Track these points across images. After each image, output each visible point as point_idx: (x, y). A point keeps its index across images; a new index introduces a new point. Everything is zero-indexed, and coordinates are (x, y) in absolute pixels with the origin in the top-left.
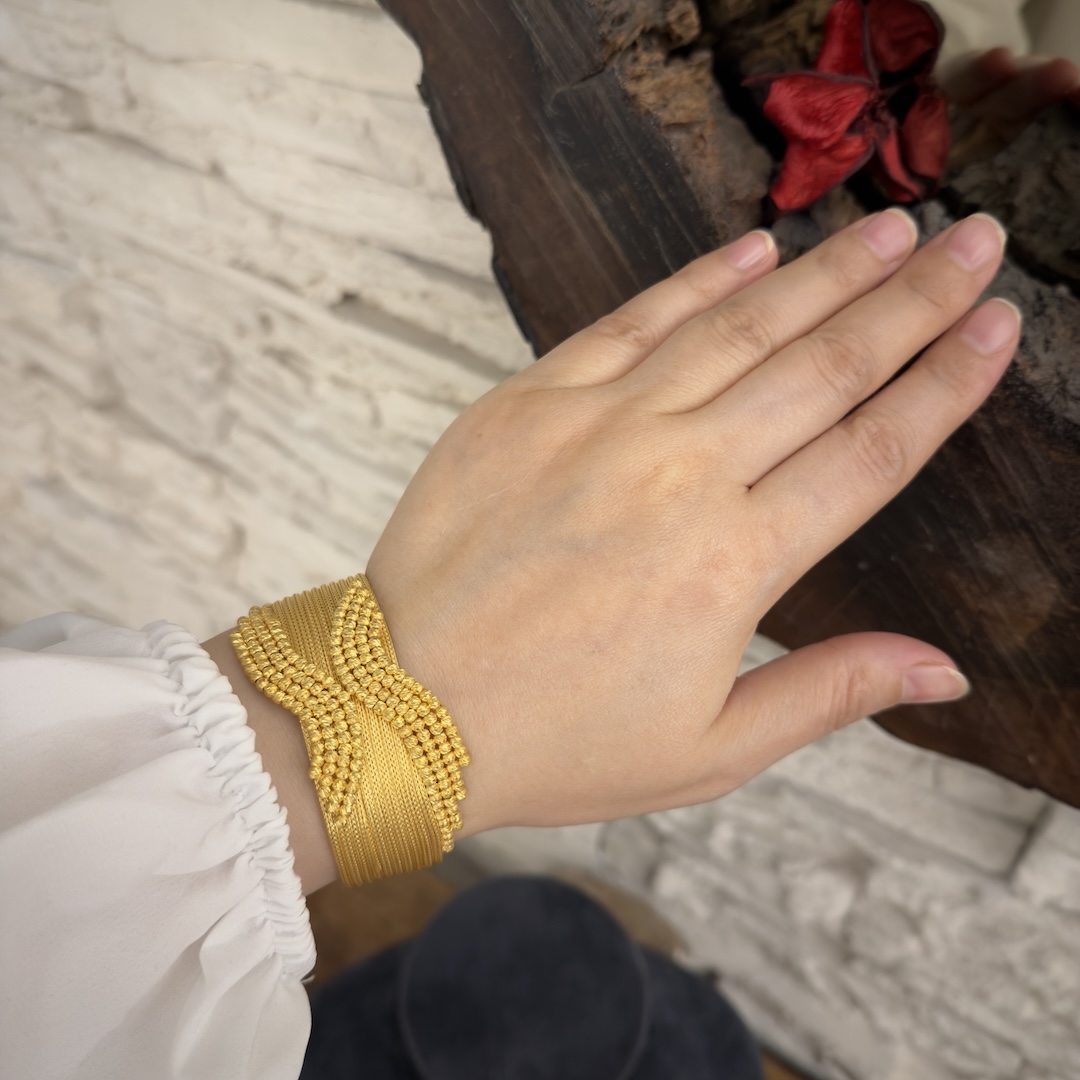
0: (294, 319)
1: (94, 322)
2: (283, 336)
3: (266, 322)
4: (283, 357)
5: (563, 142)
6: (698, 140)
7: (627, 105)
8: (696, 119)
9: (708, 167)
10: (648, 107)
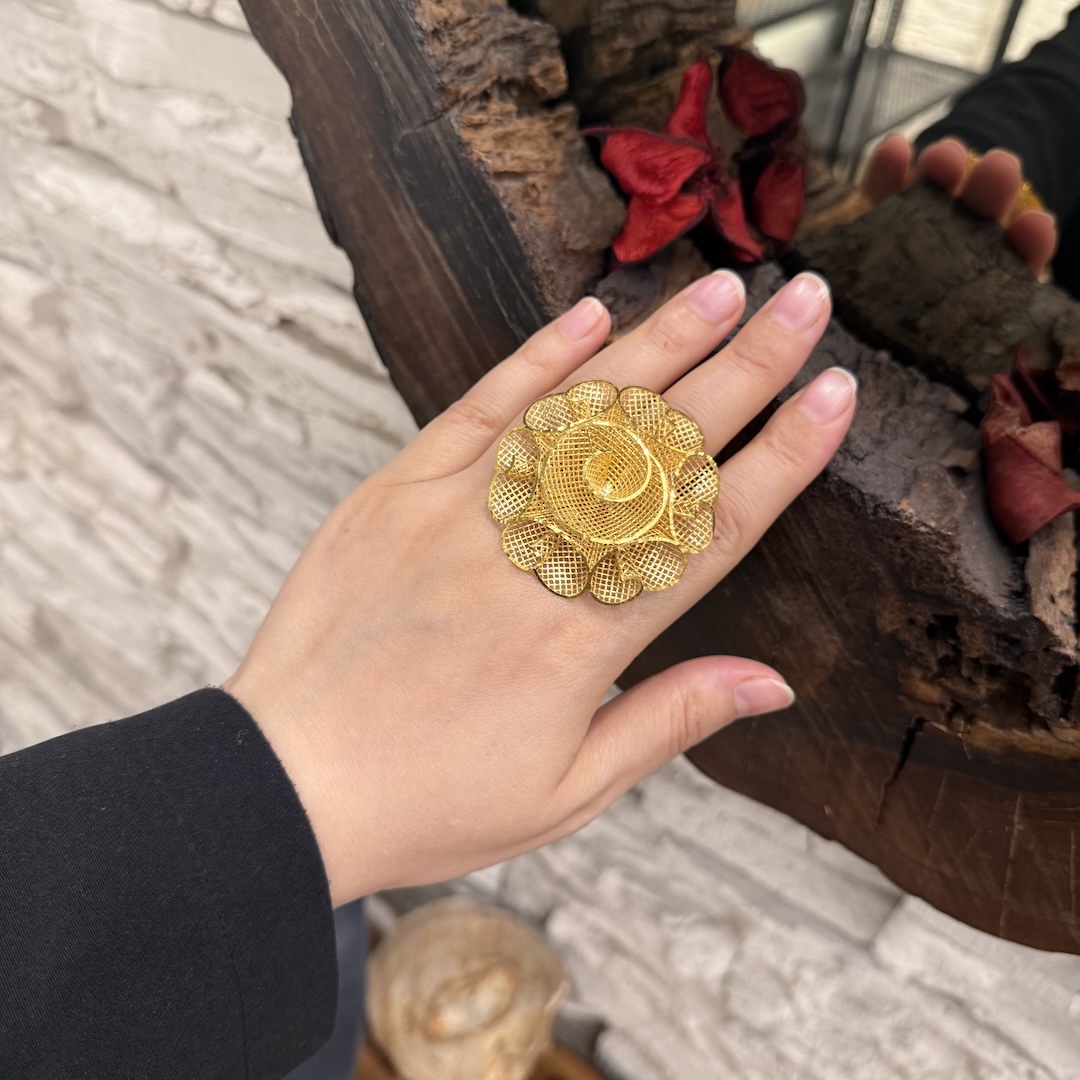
0: (236, 340)
1: (62, 325)
2: (227, 355)
3: (211, 340)
4: (226, 374)
5: (408, 181)
6: (530, 189)
7: (461, 151)
8: (534, 169)
9: (541, 215)
10: (481, 154)
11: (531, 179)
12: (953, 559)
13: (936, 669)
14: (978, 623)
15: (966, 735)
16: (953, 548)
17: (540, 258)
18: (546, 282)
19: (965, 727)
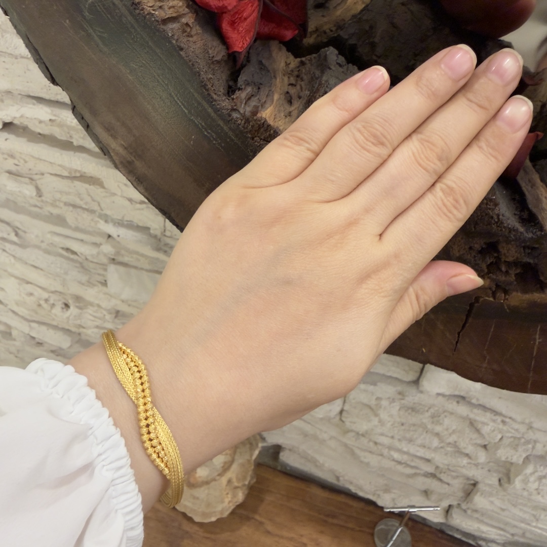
6: (184, 26)
7: (135, 9)
8: (183, 12)
9: (195, 42)
10: (149, 8)
11: (184, 20)
12: (496, 211)
13: (486, 271)
14: (512, 243)
15: (506, 301)
16: (496, 205)
17: (203, 71)
18: (210, 86)
19: (505, 296)
